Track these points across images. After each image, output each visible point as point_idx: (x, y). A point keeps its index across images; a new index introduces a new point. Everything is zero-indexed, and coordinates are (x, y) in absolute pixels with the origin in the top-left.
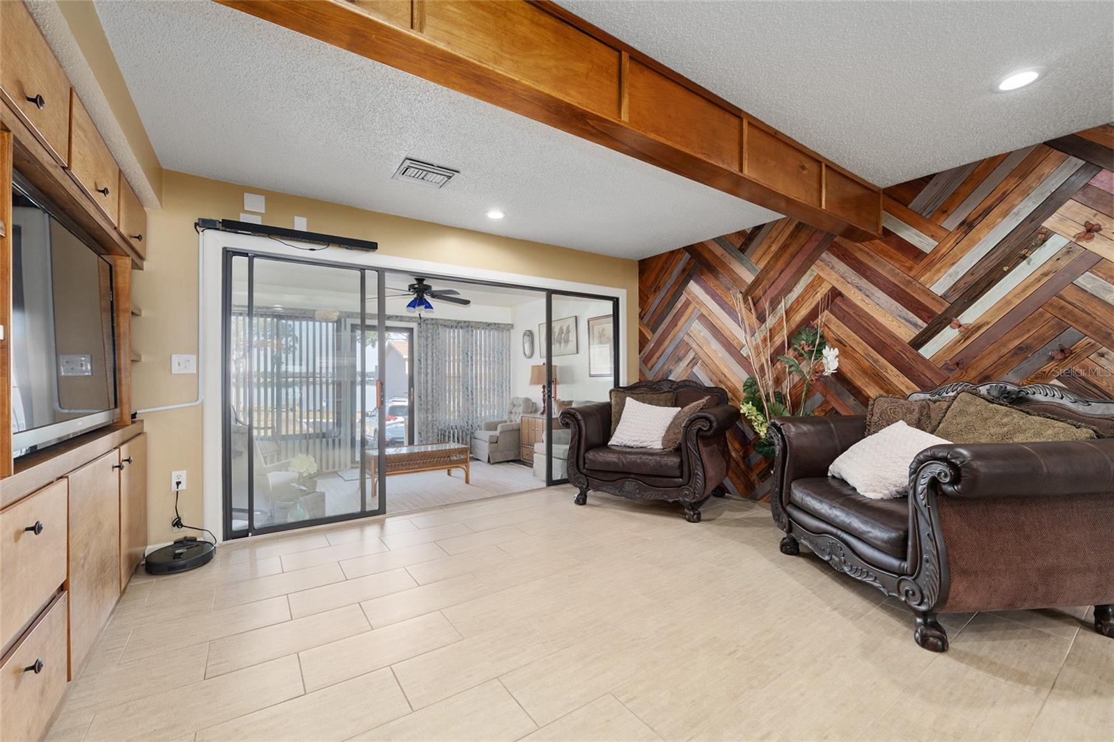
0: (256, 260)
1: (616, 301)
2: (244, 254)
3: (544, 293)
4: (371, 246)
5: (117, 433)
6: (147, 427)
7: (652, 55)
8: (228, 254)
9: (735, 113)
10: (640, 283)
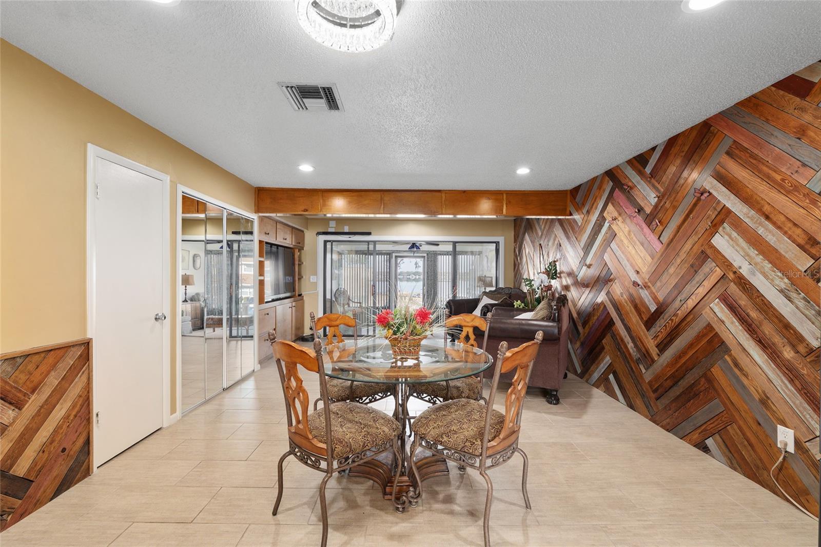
0: (333, 243)
1: (497, 243)
2: (330, 241)
3: (452, 243)
4: (369, 234)
5: (292, 299)
6: (305, 298)
7: (390, 189)
8: (326, 242)
9: (439, 191)
10: (515, 232)
